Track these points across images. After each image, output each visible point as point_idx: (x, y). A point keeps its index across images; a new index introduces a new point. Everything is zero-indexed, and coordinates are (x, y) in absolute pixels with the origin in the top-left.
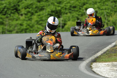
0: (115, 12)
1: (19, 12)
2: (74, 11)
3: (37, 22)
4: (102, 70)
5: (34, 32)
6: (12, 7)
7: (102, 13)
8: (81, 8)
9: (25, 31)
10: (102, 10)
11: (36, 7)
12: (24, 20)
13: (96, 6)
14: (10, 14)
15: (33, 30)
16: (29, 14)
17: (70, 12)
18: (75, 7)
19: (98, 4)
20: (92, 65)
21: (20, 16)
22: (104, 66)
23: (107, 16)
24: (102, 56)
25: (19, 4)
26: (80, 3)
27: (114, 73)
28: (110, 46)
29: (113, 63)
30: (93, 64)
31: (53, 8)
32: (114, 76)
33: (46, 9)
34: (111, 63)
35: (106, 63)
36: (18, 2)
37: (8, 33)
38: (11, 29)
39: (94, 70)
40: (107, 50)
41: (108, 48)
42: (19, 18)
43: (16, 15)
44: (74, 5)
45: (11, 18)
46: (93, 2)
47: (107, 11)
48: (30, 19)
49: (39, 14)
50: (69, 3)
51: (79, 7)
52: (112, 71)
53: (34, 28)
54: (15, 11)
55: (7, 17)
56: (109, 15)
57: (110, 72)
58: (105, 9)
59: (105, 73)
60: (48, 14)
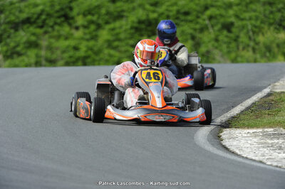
0: (271, 24)
1: (71, 21)
2: (186, 21)
3: (109, 44)
4: (242, 143)
5: (101, 63)
6: (57, 11)
7: (243, 27)
8: (200, 15)
9: (84, 61)
10: (242, 20)
11: (108, 13)
12: (82, 39)
13: (231, 12)
14: (52, 27)
15: (100, 60)
16: (93, 27)
18: (187, 13)
19: (235, 8)
20: (221, 134)
21: (73, 31)
22: (246, 135)
23: (254, 32)
24: (242, 116)
25: (73, 4)
26: (197, 5)
27: (267, 152)
28: (260, 95)
29: (266, 130)
30: (225, 132)
31: (141, 14)
32: (267, 157)
33: (127, 17)
34: (261, 130)
35: (251, 131)
36: (71, 2)
37: (47, 64)
38: (54, 57)
39: (224, 144)
40: (253, 104)
41: (255, 98)
42: (72, 35)
43: (66, 29)
44: (186, 9)
45: (55, 33)
46: (225, 4)
47: (253, 22)
48: (94, 38)
49: (112, 26)
50: (175, 4)
51: (195, 13)
52: (263, 147)
53: (102, 56)
54: (63, 19)
55: (46, 33)
56: (257, 30)
57: (259, 148)
58: (250, 19)
59: (249, 150)
60: (132, 28)
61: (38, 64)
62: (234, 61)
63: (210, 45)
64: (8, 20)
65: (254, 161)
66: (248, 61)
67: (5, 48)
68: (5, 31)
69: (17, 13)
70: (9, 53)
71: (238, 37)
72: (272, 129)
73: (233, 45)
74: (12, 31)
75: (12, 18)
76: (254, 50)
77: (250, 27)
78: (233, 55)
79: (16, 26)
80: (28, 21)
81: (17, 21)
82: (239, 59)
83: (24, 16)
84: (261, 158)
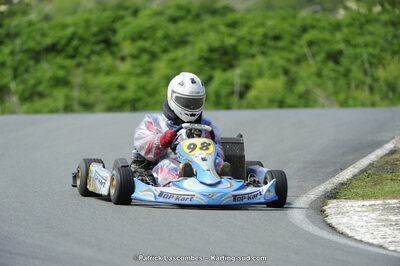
0: (394, 53)
1: (115, 49)
2: (276, 48)
4: (355, 220)
6: (95, 35)
7: (356, 57)
8: (295, 40)
9: (134, 105)
10: (355, 46)
11: (166, 37)
12: (129, 74)
13: (339, 36)
16: (145, 57)
17: (264, 53)
18: (277, 38)
19: (345, 30)
20: (325, 208)
21: (118, 63)
22: (359, 209)
23: (371, 64)
24: (354, 182)
25: (117, 25)
27: (390, 232)
28: (380, 152)
30: (331, 205)
31: (213, 39)
32: (389, 240)
33: (194, 43)
34: (381, 202)
35: (367, 203)
36: (113, 22)
37: (81, 109)
38: (91, 99)
39: (329, 221)
40: (370, 165)
41: (372, 157)
42: (116, 68)
43: (107, 60)
44: (276, 32)
45: (92, 66)
46: (330, 24)
47: (371, 50)
48: (147, 72)
50: (262, 24)
51: (287, 38)
52: (385, 226)
54: (102, 46)
55: (79, 65)
56: (376, 61)
57: (378, 227)
58: (366, 45)
59: (364, 230)
60: (200, 58)
61: (68, 109)
62: (344, 104)
63: (310, 83)
64: (25, 47)
65: (372, 245)
66: (363, 105)
67: (21, 87)
68: (21, 62)
69: (38, 37)
70: (27, 94)
71: (348, 71)
72: (397, 201)
73: (342, 82)
74: (31, 63)
75: (31, 44)
76: (371, 89)
77: (365, 56)
78: (342, 96)
79: (37, 55)
80: (53, 49)
81: (38, 48)
82: (351, 102)
83: (48, 41)
84: (381, 242)
